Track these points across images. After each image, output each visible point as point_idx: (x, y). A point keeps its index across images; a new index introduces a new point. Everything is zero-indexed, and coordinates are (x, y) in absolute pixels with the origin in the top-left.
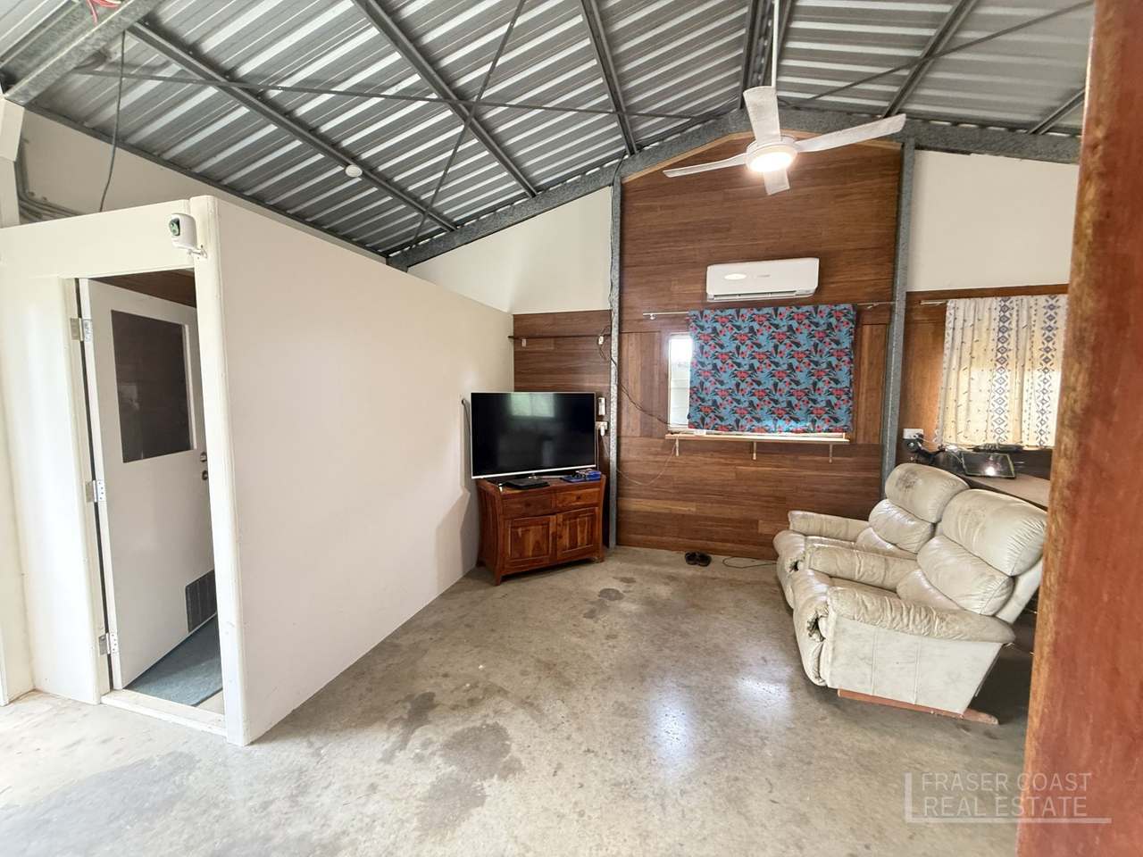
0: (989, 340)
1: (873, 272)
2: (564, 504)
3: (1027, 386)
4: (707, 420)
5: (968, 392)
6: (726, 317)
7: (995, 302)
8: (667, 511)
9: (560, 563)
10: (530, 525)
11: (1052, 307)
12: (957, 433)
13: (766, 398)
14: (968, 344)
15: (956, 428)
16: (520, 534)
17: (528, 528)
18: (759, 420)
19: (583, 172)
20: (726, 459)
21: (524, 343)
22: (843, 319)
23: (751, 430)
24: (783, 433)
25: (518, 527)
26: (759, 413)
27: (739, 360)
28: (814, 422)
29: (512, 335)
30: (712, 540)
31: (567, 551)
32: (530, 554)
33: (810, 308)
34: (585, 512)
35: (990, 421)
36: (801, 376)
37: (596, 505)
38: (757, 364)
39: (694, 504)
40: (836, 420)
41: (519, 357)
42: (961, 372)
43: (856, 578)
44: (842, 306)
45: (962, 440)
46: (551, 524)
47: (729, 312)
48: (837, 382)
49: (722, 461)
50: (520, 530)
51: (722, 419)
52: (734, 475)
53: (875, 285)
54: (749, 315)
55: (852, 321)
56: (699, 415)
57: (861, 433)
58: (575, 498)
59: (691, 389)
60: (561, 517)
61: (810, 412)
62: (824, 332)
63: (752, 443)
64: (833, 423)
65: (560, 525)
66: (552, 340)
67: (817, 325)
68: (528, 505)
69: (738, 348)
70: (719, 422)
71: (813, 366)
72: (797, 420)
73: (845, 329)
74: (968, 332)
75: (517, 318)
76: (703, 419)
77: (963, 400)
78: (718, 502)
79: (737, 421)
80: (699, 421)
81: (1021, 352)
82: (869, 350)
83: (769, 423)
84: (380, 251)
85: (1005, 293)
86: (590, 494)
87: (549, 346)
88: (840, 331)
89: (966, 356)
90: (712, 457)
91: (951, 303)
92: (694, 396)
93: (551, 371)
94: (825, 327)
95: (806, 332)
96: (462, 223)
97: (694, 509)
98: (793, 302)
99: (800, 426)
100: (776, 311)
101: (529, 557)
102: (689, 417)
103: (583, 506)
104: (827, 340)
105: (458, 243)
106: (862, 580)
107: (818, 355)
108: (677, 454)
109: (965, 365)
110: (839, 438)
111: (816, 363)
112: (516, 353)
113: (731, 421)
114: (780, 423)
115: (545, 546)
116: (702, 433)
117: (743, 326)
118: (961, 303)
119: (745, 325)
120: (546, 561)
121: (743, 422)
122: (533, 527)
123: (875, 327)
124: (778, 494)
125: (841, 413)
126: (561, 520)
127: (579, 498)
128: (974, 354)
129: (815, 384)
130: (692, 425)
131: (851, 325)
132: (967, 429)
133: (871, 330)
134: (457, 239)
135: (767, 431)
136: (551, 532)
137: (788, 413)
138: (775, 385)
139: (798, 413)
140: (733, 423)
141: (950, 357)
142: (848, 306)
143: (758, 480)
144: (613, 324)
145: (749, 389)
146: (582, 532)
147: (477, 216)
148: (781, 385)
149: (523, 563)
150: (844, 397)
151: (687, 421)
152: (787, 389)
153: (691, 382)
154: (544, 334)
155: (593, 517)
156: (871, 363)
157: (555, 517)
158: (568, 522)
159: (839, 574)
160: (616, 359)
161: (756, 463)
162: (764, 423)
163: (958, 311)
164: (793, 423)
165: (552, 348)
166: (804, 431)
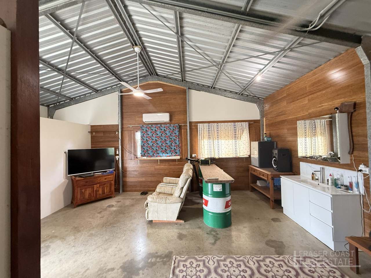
0: (206, 133)
1: (183, 116)
2: (101, 181)
3: (215, 143)
4: (146, 154)
5: (204, 145)
6: (149, 127)
7: (207, 124)
8: (137, 181)
9: (99, 199)
10: (87, 188)
11: (218, 126)
12: (202, 155)
13: (160, 148)
14: (203, 134)
15: (202, 154)
16: (83, 192)
17: (87, 189)
18: (158, 154)
19: (112, 86)
20: (152, 164)
21: (94, 133)
22: (176, 128)
23: (157, 157)
24: (165, 157)
25: (83, 189)
26: (158, 152)
27: (153, 138)
28: (172, 154)
29: (90, 131)
30: (149, 187)
31: (101, 195)
32: (87, 197)
33: (169, 125)
34: (108, 183)
35: (209, 152)
36: (168, 142)
37: (112, 180)
38: (157, 139)
39: (144, 178)
40: (176, 153)
41: (92, 138)
42: (202, 141)
43: (165, 193)
44: (176, 125)
45: (204, 157)
46: (95, 188)
47: (150, 126)
48: (176, 143)
49: (151, 165)
50: (83, 190)
51: (149, 154)
52: (154, 169)
53: (184, 120)
54: (155, 126)
55: (178, 128)
56: (143, 153)
57: (183, 156)
58: (104, 179)
59: (141, 146)
60: (98, 185)
61: (170, 151)
62: (172, 131)
63: (158, 160)
64: (176, 154)
65: (98, 188)
66: (103, 133)
67: (171, 129)
68: (87, 182)
69: (152, 135)
70: (148, 155)
71: (170, 139)
72: (167, 153)
73: (177, 130)
74: (202, 131)
75: (92, 126)
76: (144, 154)
77: (203, 147)
78: (150, 177)
79: (153, 154)
80: (143, 155)
81: (213, 136)
82: (184, 135)
83: (161, 154)
84: (45, 105)
85: (209, 122)
86: (110, 177)
87: (102, 135)
88: (176, 131)
89: (202, 137)
90: (148, 164)
91: (198, 124)
92: (142, 148)
93: (102, 142)
94: (173, 130)
95: (168, 131)
96: (75, 98)
97: (144, 179)
98: (165, 123)
99: (169, 155)
100: (161, 125)
101: (86, 198)
102: (141, 154)
103: (107, 181)
104: (173, 133)
105: (73, 104)
106: (167, 193)
107: (171, 137)
108: (139, 164)
109: (203, 139)
110: (179, 157)
111: (171, 139)
112: (91, 137)
113: (151, 154)
114: (164, 154)
115: (93, 194)
116: (145, 158)
117: (153, 129)
118: (200, 124)
119: (154, 129)
120: (93, 199)
121: (154, 154)
122: (88, 189)
123: (184, 130)
124: (165, 173)
125: (177, 151)
126: (99, 186)
127: (105, 179)
128: (204, 136)
129: (171, 144)
130: (142, 156)
131: (178, 129)
132: (204, 154)
133: (184, 131)
134: (72, 102)
135: (160, 157)
136: (95, 190)
137: (165, 151)
138: (162, 144)
139: (168, 152)
140: (152, 155)
141: (199, 137)
142: (177, 125)
143: (160, 170)
144: (119, 128)
145: (156, 146)
146: (107, 189)
147: (79, 96)
148: (163, 144)
149: (84, 200)
150: (178, 147)
151: (141, 155)
152: (165, 145)
153: (141, 144)
154: (100, 131)
155: (111, 184)
156: (184, 139)
157: (96, 185)
158: (101, 186)
159: (162, 192)
160: (120, 138)
161: (160, 165)
162: (160, 154)
163: (200, 126)
164: (167, 154)
165: (103, 135)
166: (169, 156)
